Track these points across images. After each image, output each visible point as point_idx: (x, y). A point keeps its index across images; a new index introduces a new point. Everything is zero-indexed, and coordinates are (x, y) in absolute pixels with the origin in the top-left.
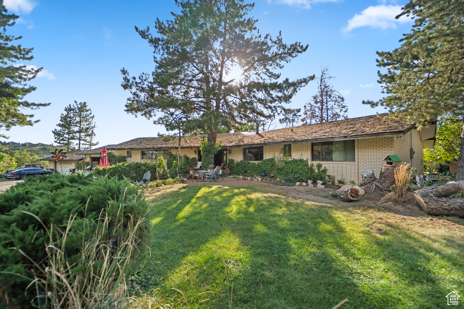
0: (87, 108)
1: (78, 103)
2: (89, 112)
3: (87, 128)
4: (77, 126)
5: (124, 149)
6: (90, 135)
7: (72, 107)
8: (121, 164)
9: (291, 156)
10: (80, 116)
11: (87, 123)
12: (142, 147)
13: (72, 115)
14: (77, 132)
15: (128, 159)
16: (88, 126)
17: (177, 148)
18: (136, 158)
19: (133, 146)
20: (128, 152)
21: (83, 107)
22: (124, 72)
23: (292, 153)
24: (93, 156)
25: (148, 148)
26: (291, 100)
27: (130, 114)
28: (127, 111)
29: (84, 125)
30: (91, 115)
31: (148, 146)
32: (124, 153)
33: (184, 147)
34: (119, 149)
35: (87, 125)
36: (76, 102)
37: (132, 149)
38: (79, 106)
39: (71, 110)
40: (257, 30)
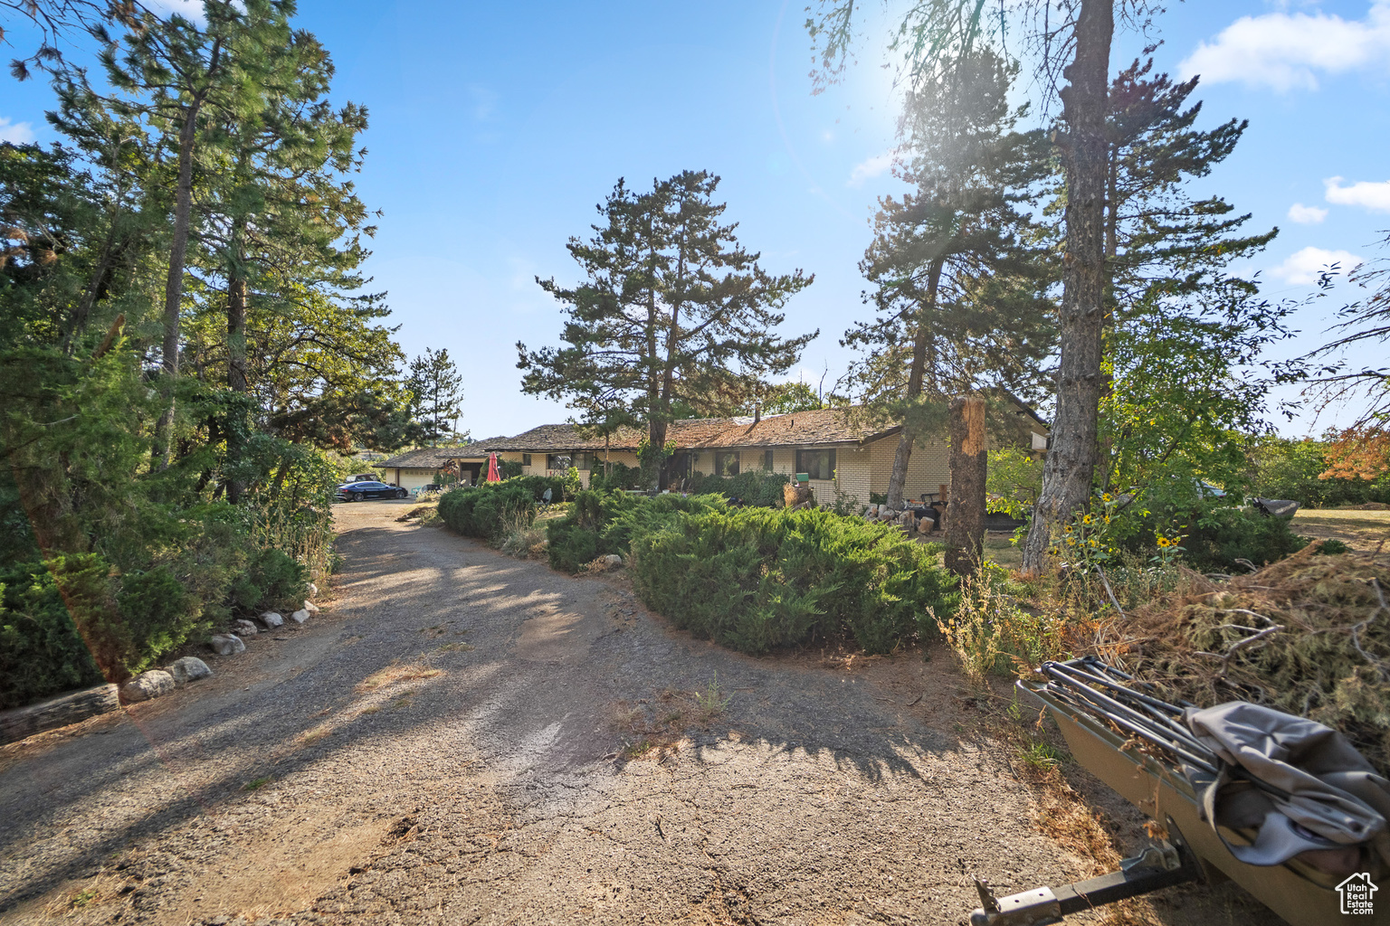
0: (448, 361)
1: (433, 353)
2: (453, 368)
3: (450, 403)
4: (431, 399)
5: (519, 450)
6: (455, 417)
7: (422, 360)
8: (515, 478)
9: (772, 469)
10: (435, 378)
11: (449, 392)
12: (548, 447)
13: (422, 377)
14: (432, 410)
15: (526, 469)
16: (450, 399)
17: (603, 450)
18: (538, 469)
19: (533, 445)
20: (524, 455)
21: (441, 361)
22: (519, 345)
23: (775, 466)
24: (462, 460)
25: (559, 450)
26: (788, 370)
27: (528, 395)
28: (525, 390)
29: (443, 397)
30: (456, 376)
31: (558, 446)
32: (519, 458)
33: (617, 450)
34: (509, 450)
35: (448, 395)
36: (429, 350)
37: (532, 451)
38: (435, 358)
39: (420, 367)
40: (735, 242)
